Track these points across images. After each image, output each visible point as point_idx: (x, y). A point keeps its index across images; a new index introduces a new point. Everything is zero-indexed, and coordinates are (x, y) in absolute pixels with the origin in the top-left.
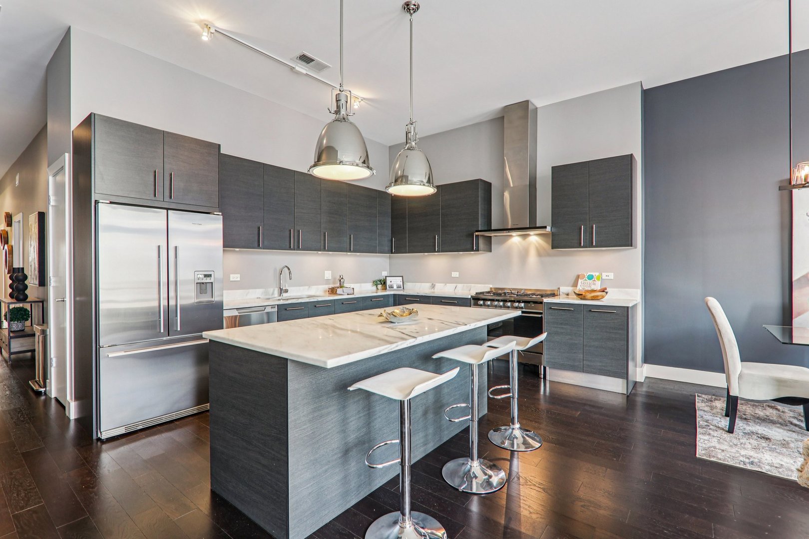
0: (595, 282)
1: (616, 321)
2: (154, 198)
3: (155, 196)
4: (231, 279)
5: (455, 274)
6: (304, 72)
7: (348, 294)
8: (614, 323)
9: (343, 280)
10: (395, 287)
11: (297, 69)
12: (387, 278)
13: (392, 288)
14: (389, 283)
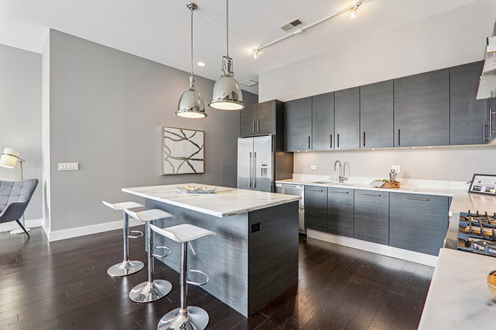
2: (254, 133)
4: (312, 168)
6: (300, 30)
7: (376, 187)
9: (394, 174)
10: (483, 191)
11: (295, 33)
12: (476, 176)
13: (477, 190)
14: (476, 183)
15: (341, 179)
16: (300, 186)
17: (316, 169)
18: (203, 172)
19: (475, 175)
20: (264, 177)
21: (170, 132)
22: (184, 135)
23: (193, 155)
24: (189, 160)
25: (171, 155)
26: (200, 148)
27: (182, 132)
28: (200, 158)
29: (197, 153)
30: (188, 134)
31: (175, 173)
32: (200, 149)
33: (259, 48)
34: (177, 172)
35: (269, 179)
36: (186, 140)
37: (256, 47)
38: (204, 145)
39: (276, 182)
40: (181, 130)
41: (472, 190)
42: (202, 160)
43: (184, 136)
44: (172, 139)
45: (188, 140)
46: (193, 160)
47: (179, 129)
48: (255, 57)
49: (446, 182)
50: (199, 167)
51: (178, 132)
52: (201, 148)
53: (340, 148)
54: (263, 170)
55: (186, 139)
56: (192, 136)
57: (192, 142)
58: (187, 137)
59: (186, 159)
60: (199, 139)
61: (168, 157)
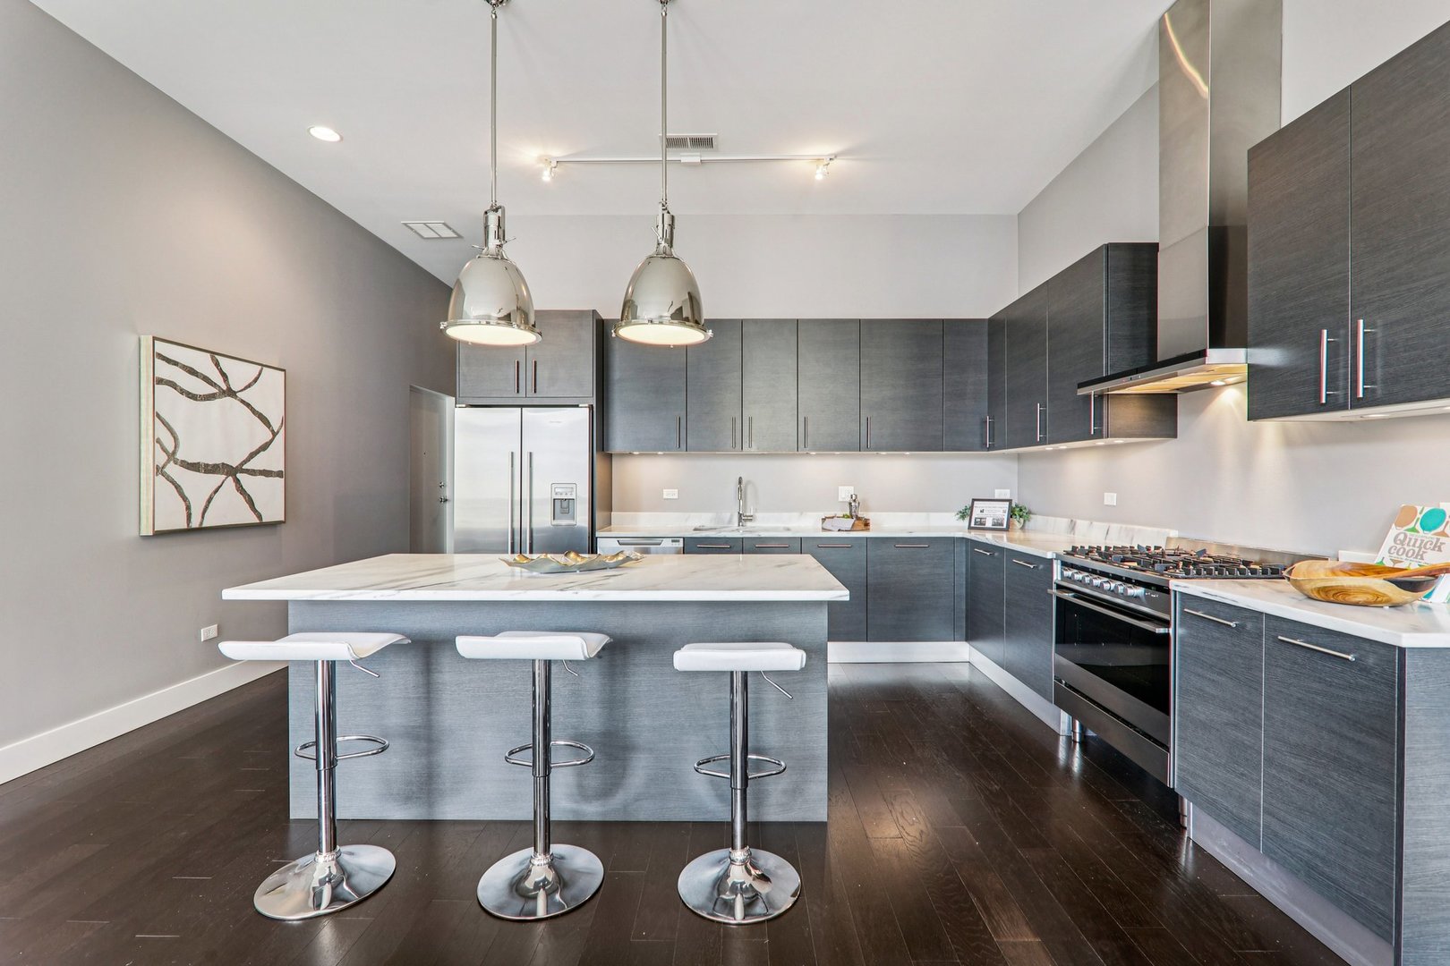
0: (1443, 539)
1: (1360, 697)
2: (516, 395)
3: (518, 392)
4: (665, 497)
5: (1110, 499)
7: (839, 530)
8: (1354, 701)
9: (857, 504)
10: (989, 524)
11: (684, 160)
12: (975, 502)
13: (981, 524)
14: (976, 513)
15: (742, 518)
16: (673, 541)
17: (676, 497)
18: (283, 519)
19: (974, 500)
20: (564, 522)
21: (176, 363)
22: (224, 375)
23: (252, 455)
24: (239, 476)
25: (180, 456)
26: (273, 431)
27: (217, 364)
28: (275, 469)
29: (264, 447)
30: (239, 374)
31: (195, 524)
32: (275, 434)
33: (568, 156)
34: (201, 523)
35: (580, 530)
36: (228, 399)
37: (557, 152)
38: (284, 421)
39: (598, 534)
40: (213, 359)
41: (973, 525)
42: (279, 474)
43: (225, 381)
44: (182, 392)
45: (236, 397)
46: (252, 472)
47: (209, 355)
48: (546, 177)
49: (924, 515)
50: (271, 499)
51: (203, 363)
52: (278, 432)
53: (754, 450)
54: (558, 503)
55: (230, 393)
56: (249, 386)
57: (248, 405)
58: (235, 388)
59: (231, 471)
60: (270, 395)
61: (168, 461)
